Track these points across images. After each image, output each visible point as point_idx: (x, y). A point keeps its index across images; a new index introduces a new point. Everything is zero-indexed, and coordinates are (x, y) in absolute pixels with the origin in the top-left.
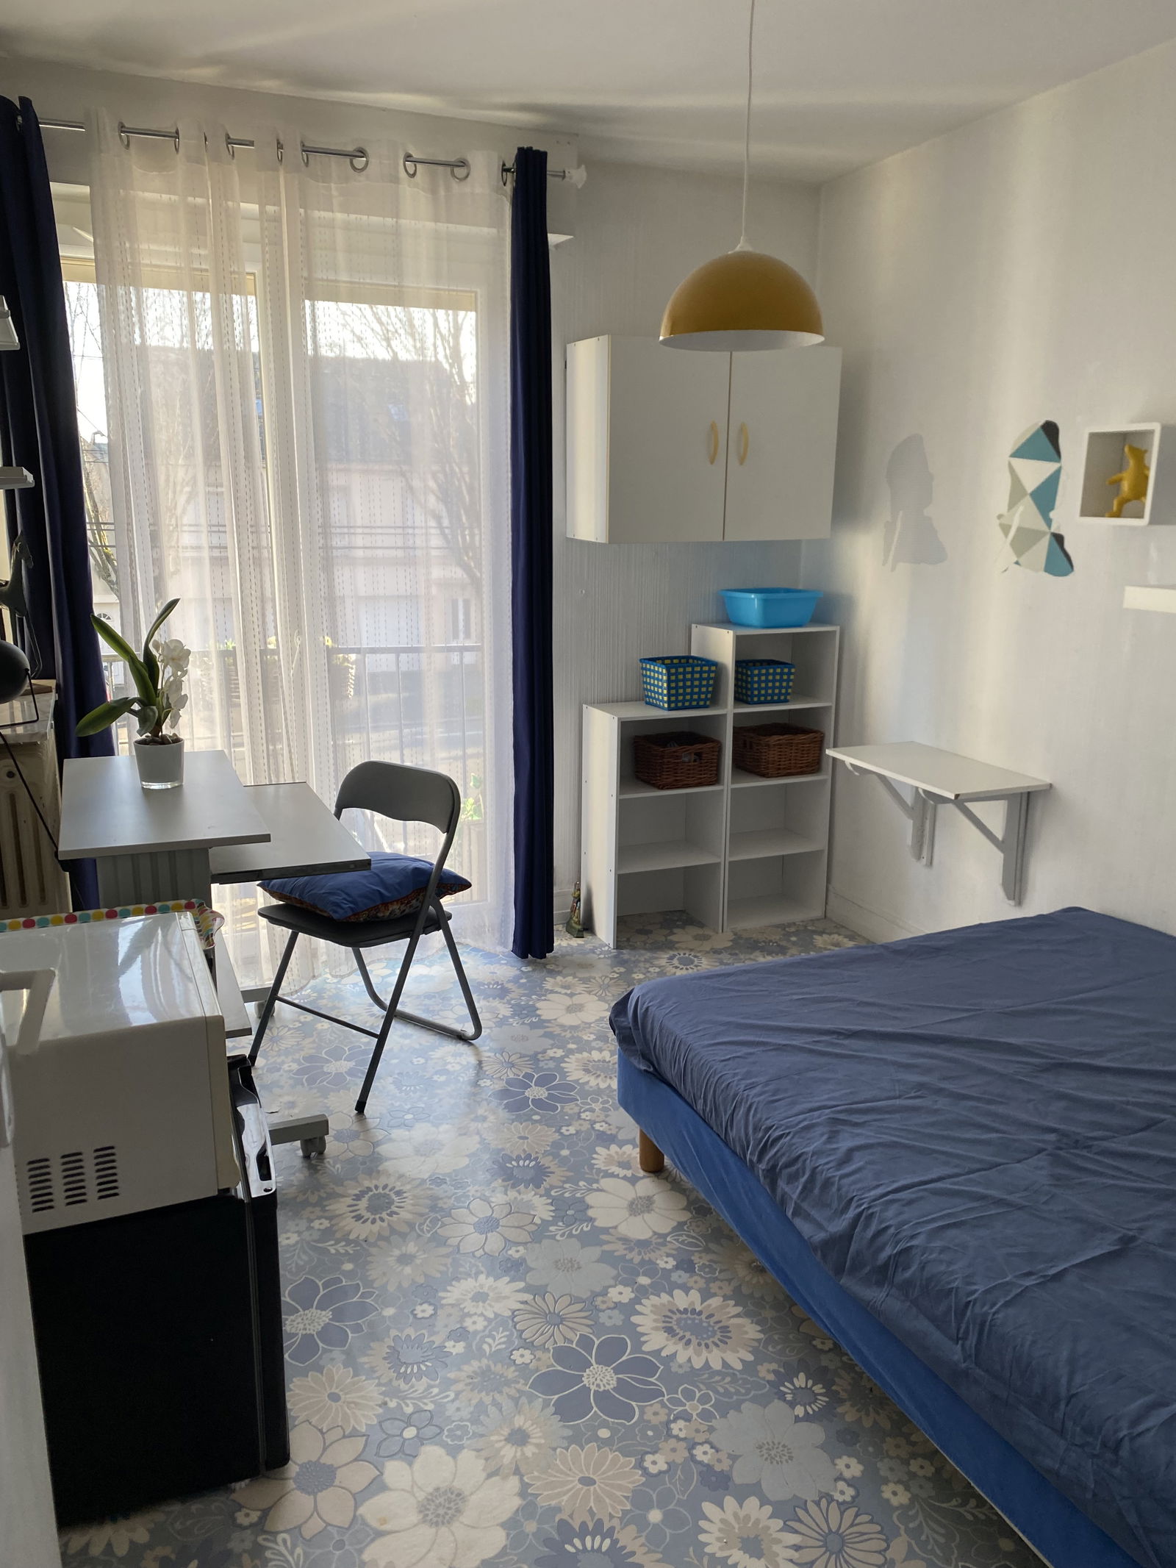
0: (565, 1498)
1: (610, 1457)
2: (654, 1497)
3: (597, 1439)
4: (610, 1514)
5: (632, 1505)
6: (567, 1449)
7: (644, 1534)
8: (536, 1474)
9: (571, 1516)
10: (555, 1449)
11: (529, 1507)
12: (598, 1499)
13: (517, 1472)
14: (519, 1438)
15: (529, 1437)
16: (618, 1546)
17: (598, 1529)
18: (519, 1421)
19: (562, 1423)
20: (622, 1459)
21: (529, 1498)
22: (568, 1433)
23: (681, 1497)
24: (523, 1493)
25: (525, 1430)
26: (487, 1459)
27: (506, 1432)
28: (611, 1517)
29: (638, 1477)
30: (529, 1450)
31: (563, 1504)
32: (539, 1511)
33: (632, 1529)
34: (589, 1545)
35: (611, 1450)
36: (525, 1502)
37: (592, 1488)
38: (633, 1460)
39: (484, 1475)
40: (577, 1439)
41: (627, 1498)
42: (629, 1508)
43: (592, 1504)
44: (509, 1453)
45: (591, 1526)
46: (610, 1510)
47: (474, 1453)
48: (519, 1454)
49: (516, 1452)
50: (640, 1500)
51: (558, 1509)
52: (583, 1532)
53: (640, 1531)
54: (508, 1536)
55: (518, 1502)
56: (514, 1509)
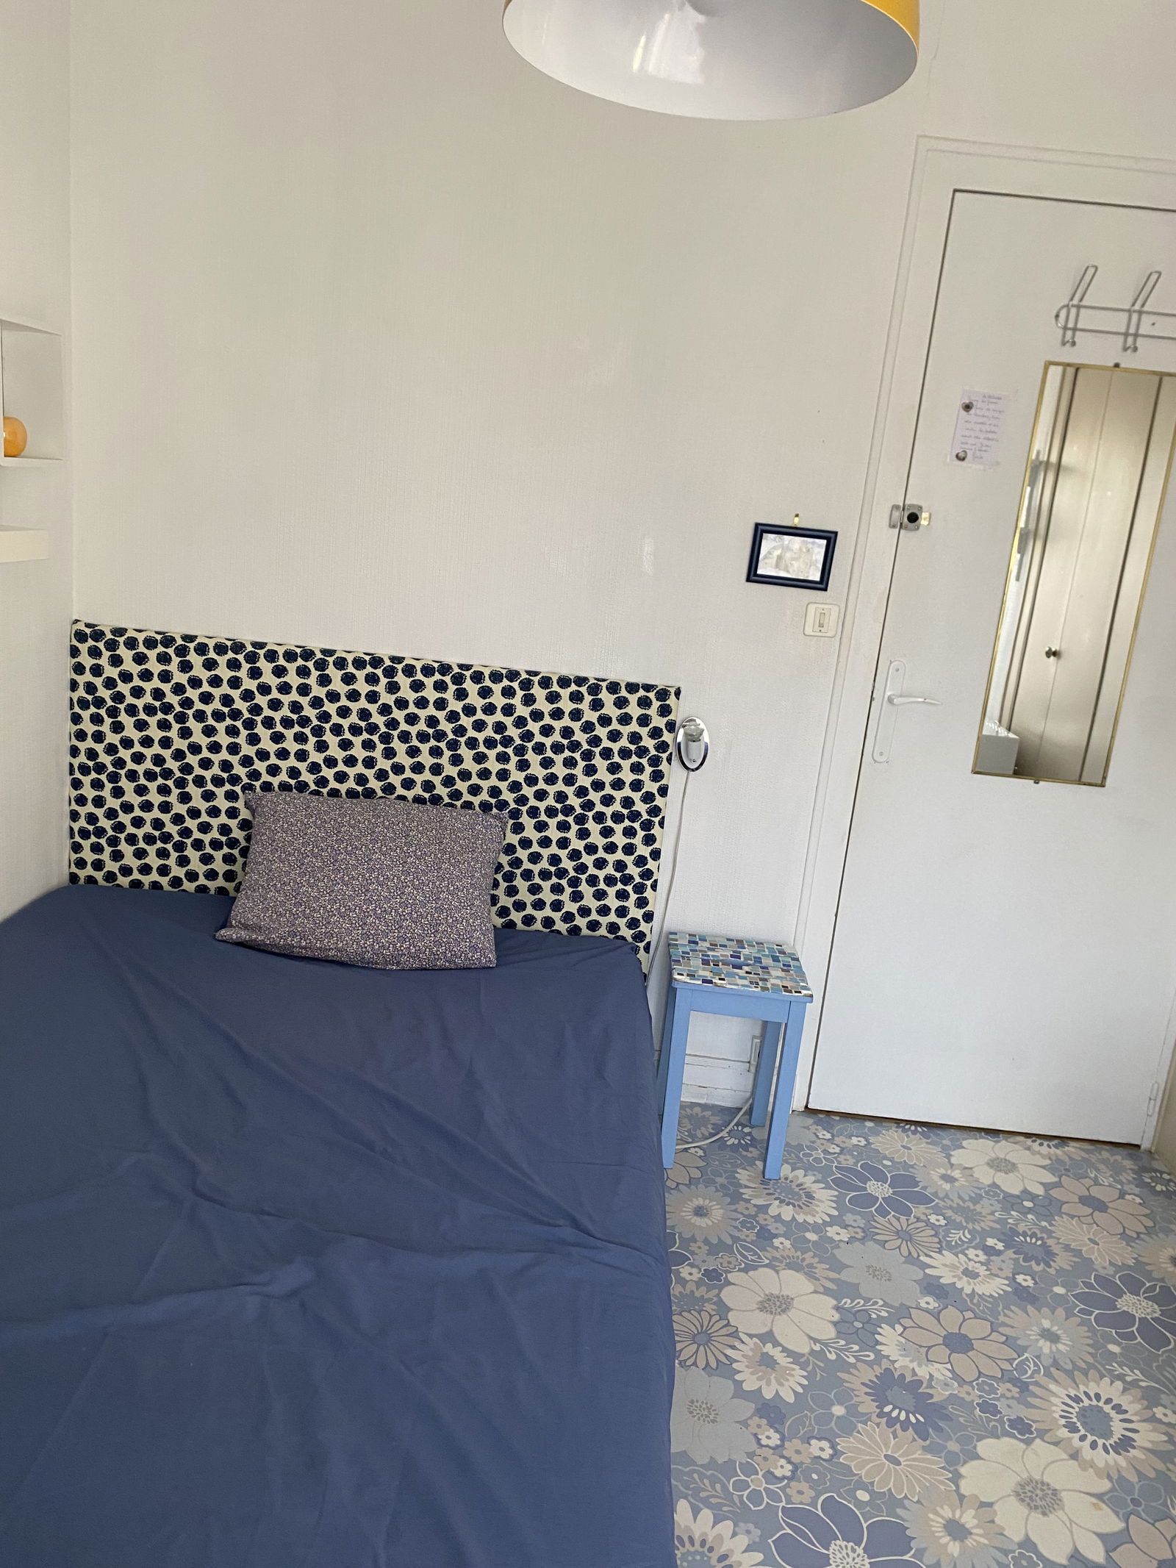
0: (916, 1456)
1: (863, 1472)
2: (833, 1423)
3: (872, 1493)
4: (878, 1427)
5: (856, 1427)
6: (906, 1497)
7: (853, 1402)
8: (942, 1488)
9: (914, 1440)
10: (918, 1502)
11: (953, 1462)
12: (887, 1445)
13: (962, 1498)
14: (956, 1530)
15: (945, 1526)
16: (877, 1404)
17: (891, 1422)
18: (954, 1548)
19: (906, 1524)
20: (852, 1465)
21: (952, 1469)
22: (899, 1511)
23: (809, 1414)
24: (956, 1477)
25: (949, 1535)
26: (993, 1521)
27: (969, 1542)
28: (878, 1425)
29: (842, 1444)
30: (947, 1513)
31: (919, 1452)
32: (943, 1455)
33: (861, 1409)
34: (903, 1413)
35: (861, 1477)
36: (958, 1467)
37: (889, 1453)
38: (841, 1460)
39: (996, 1507)
40: (893, 1503)
41: (859, 1432)
42: (859, 1424)
43: (893, 1442)
44: (968, 1518)
45: (898, 1426)
46: (877, 1430)
47: (1005, 1533)
48: (958, 1513)
49: (961, 1517)
50: (847, 1426)
51: (925, 1449)
52: (906, 1425)
53: (856, 1406)
54: (975, 1447)
55: (963, 1470)
56: (967, 1466)
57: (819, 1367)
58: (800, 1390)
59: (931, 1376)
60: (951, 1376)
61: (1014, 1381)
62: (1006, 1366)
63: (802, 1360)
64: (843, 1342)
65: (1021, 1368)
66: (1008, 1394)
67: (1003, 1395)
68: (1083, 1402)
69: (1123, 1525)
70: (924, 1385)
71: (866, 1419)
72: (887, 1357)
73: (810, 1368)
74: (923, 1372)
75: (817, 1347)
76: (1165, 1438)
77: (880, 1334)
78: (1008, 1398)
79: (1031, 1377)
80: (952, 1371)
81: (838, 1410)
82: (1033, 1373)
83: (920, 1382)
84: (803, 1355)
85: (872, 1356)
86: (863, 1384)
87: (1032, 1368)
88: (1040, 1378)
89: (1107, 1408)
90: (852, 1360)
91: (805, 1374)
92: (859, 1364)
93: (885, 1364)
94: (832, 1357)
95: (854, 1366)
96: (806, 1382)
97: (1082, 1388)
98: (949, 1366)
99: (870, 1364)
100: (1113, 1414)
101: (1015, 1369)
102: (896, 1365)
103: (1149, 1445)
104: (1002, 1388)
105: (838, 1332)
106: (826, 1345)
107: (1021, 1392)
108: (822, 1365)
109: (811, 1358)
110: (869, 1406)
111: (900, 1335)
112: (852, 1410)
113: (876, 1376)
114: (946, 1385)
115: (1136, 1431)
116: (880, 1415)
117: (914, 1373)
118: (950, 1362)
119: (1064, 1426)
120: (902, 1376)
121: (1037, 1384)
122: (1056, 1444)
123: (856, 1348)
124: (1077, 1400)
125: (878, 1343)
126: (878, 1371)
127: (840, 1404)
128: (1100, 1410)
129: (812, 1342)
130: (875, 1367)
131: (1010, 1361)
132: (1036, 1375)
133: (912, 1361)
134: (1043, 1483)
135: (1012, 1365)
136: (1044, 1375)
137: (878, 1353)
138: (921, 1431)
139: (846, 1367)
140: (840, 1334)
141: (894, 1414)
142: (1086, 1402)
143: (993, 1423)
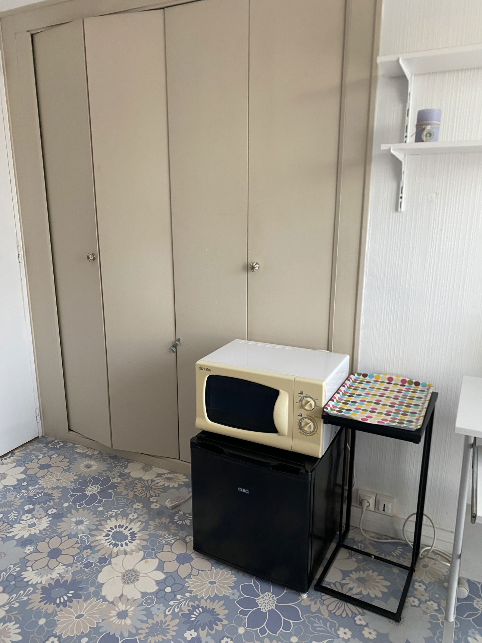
0: (85, 606)
1: (75, 632)
2: (46, 629)
3: (86, 636)
4: (62, 611)
5: (55, 620)
6: (97, 623)
7: (44, 613)
8: (103, 607)
9: (78, 602)
10: (103, 620)
11: (97, 594)
12: (71, 613)
13: (112, 603)
14: (122, 615)
15: (118, 618)
16: (52, 604)
17: (64, 604)
18: (128, 621)
19: (107, 632)
20: (69, 634)
21: (100, 597)
22: (101, 631)
23: (33, 635)
24: (104, 598)
25: (122, 619)
26: (128, 599)
27: (130, 614)
28: (61, 610)
29: (57, 632)
30: (114, 613)
31: (84, 604)
32: (92, 596)
33: (50, 611)
34: (65, 597)
35: (77, 635)
36: (100, 595)
37: (76, 615)
38: (64, 637)
39: (124, 594)
40: (96, 630)
41: (58, 621)
42: (55, 618)
43: (72, 610)
44: (122, 607)
45: (68, 603)
46: (63, 612)
47: (135, 599)
48: (117, 609)
49: (119, 609)
50: (52, 623)
51: (85, 601)
52: (70, 600)
53: (46, 612)
54: (98, 582)
55: (103, 594)
56: (103, 590)
57: (16, 614)
58: (19, 631)
59: (59, 574)
60: (65, 567)
61: (85, 548)
62: (78, 545)
63: (6, 619)
64: (14, 596)
65: (83, 542)
66: (88, 554)
67: (87, 556)
68: (110, 534)
69: (157, 560)
70: (61, 580)
71: (55, 613)
72: (37, 583)
73: (13, 619)
74: (55, 575)
75: (7, 608)
76: (140, 523)
77: (25, 578)
78: (90, 555)
79: (88, 542)
80: (64, 565)
81: (42, 621)
82: (88, 540)
83: (58, 580)
84: (5, 616)
85: (31, 589)
86: (40, 602)
87: (86, 538)
88: (91, 539)
89: (118, 529)
90: (25, 598)
91: (14, 622)
92: (30, 597)
93: (39, 586)
94: (17, 605)
95: (29, 599)
96: (18, 626)
97: (105, 530)
98: (61, 564)
99: (34, 592)
100: (121, 529)
101: (81, 544)
102: (43, 583)
103: (139, 529)
104: (85, 553)
105: (8, 593)
106: (9, 603)
107: (91, 549)
108: (16, 612)
109: (10, 614)
110: (51, 608)
111: (33, 571)
112: (47, 616)
113: (41, 594)
114: (67, 571)
115: (131, 529)
116: (58, 606)
117: (53, 579)
118: (60, 563)
119: (113, 547)
120: (50, 584)
121: (92, 542)
122: (117, 555)
123: (22, 592)
124: (108, 535)
125: (28, 582)
126: (39, 591)
127: (40, 618)
128: (116, 532)
129: (2, 608)
130: (37, 591)
131: (77, 542)
132: (89, 540)
133: (47, 576)
134: (127, 571)
135: (79, 543)
136: (91, 537)
137: (32, 585)
138: (77, 596)
139: (27, 603)
140: (10, 594)
141: (62, 600)
142: (111, 533)
143: (94, 568)
